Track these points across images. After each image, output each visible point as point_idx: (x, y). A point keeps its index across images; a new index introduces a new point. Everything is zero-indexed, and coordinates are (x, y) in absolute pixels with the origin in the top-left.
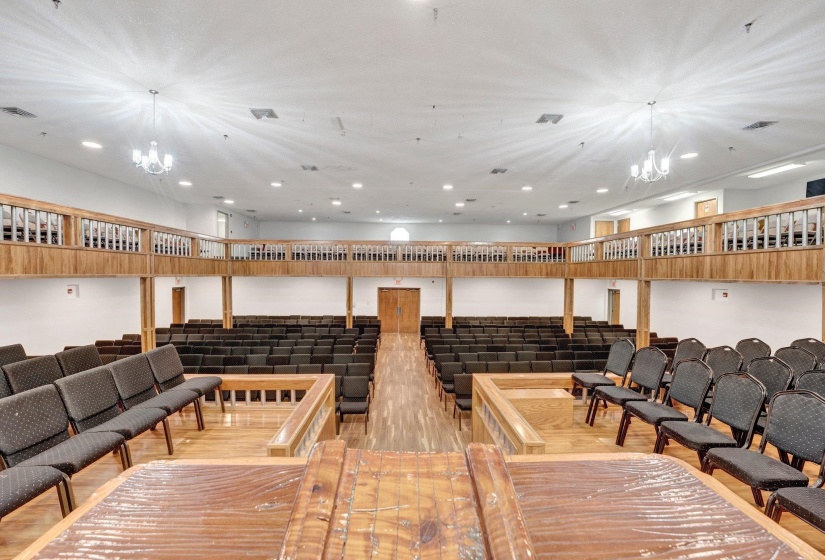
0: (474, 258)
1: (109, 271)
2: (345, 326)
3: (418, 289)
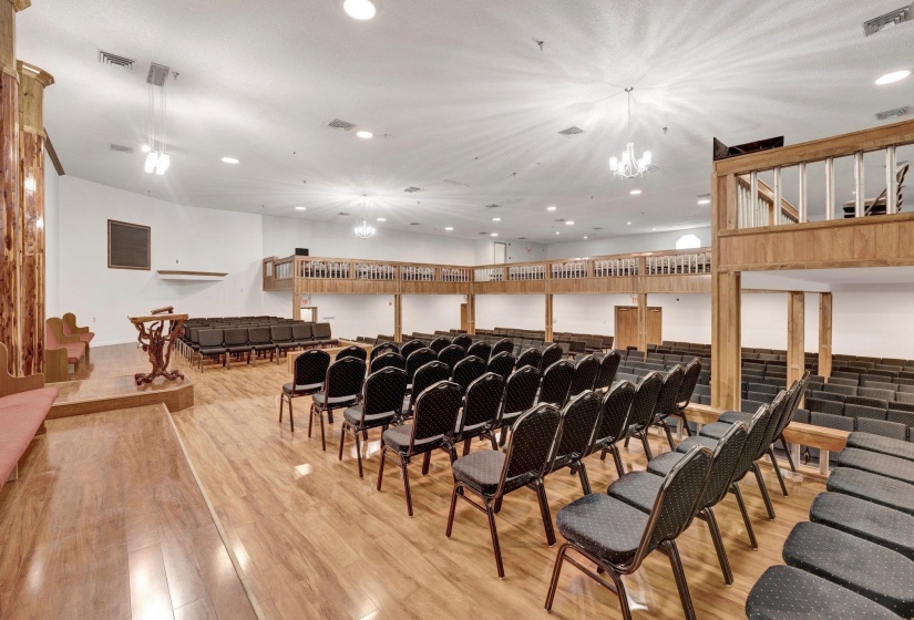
0: (693, 268)
1: (371, 291)
2: (543, 340)
3: (660, 309)
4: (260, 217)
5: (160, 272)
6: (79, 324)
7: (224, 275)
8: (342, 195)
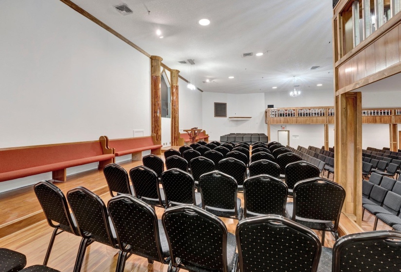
4: (263, 94)
5: (230, 118)
6: (206, 134)
7: (250, 118)
8: (284, 78)
